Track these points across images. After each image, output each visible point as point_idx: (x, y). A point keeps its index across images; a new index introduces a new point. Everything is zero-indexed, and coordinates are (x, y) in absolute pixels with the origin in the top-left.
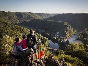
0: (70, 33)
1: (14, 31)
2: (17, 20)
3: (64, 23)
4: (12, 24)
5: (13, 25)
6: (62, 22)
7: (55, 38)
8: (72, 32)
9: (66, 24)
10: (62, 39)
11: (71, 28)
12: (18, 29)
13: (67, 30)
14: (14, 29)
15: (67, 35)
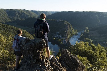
0: (71, 33)
1: (5, 32)
2: (8, 18)
3: (64, 22)
4: (1, 23)
5: (4, 25)
6: (62, 21)
7: (54, 38)
8: (73, 31)
9: (66, 23)
10: (62, 39)
11: (71, 28)
12: (10, 29)
13: (68, 30)
14: (4, 29)
15: (67, 35)
